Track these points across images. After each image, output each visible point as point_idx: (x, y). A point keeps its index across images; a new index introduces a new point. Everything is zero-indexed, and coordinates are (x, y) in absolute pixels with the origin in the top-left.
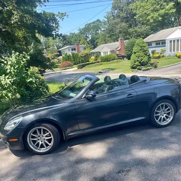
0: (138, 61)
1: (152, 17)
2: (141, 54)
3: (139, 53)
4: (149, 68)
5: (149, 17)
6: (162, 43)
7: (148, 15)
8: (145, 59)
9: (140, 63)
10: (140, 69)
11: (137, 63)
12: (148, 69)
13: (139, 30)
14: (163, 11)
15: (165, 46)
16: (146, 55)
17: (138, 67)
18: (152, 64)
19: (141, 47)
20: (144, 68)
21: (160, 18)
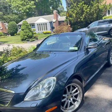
0: (26, 35)
1: (23, 9)
2: (27, 30)
3: (26, 30)
4: (34, 39)
5: (20, 9)
6: (32, 26)
7: (20, 7)
8: (31, 34)
9: (28, 36)
10: (28, 41)
11: (26, 37)
12: (33, 41)
13: (11, 17)
14: (29, 6)
15: (35, 27)
16: (30, 31)
17: (27, 39)
18: (35, 37)
19: (27, 26)
20: (31, 40)
21: (27, 10)
